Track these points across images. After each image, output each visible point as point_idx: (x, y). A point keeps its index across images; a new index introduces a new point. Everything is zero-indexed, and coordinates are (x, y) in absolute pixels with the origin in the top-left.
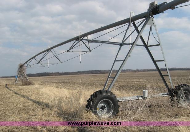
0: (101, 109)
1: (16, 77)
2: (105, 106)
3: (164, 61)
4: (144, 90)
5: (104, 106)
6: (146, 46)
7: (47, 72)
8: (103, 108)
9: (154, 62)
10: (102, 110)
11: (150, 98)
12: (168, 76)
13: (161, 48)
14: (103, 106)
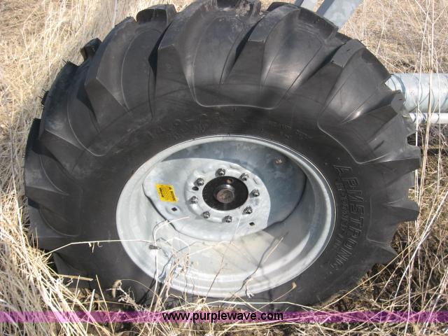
0: (201, 206)
2: (254, 183)
8: (225, 193)
10: (217, 215)
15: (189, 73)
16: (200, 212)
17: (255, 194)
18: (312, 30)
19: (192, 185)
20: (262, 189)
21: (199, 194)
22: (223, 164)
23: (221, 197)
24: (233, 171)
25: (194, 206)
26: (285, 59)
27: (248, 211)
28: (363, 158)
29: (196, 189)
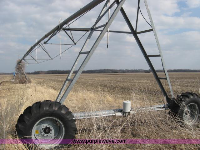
0: (43, 133)
1: (14, 74)
2: (52, 128)
3: (159, 56)
4: (125, 102)
5: (49, 128)
6: (134, 33)
7: (58, 70)
8: (47, 131)
9: (147, 57)
10: (46, 135)
11: (134, 114)
12: (166, 79)
13: (155, 35)
14: (46, 128)
15: (44, 109)
16: (43, 135)
17: (52, 130)
18: (58, 104)
19: (42, 129)
20: (53, 129)
21: (43, 131)
22: (47, 125)
23: (46, 131)
24: (48, 126)
25: (42, 133)
26: (55, 107)
27: (51, 134)
28: (67, 119)
29: (42, 130)
